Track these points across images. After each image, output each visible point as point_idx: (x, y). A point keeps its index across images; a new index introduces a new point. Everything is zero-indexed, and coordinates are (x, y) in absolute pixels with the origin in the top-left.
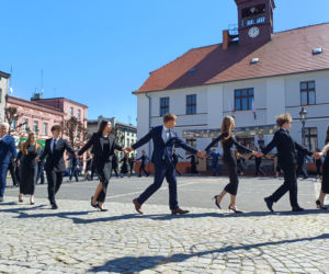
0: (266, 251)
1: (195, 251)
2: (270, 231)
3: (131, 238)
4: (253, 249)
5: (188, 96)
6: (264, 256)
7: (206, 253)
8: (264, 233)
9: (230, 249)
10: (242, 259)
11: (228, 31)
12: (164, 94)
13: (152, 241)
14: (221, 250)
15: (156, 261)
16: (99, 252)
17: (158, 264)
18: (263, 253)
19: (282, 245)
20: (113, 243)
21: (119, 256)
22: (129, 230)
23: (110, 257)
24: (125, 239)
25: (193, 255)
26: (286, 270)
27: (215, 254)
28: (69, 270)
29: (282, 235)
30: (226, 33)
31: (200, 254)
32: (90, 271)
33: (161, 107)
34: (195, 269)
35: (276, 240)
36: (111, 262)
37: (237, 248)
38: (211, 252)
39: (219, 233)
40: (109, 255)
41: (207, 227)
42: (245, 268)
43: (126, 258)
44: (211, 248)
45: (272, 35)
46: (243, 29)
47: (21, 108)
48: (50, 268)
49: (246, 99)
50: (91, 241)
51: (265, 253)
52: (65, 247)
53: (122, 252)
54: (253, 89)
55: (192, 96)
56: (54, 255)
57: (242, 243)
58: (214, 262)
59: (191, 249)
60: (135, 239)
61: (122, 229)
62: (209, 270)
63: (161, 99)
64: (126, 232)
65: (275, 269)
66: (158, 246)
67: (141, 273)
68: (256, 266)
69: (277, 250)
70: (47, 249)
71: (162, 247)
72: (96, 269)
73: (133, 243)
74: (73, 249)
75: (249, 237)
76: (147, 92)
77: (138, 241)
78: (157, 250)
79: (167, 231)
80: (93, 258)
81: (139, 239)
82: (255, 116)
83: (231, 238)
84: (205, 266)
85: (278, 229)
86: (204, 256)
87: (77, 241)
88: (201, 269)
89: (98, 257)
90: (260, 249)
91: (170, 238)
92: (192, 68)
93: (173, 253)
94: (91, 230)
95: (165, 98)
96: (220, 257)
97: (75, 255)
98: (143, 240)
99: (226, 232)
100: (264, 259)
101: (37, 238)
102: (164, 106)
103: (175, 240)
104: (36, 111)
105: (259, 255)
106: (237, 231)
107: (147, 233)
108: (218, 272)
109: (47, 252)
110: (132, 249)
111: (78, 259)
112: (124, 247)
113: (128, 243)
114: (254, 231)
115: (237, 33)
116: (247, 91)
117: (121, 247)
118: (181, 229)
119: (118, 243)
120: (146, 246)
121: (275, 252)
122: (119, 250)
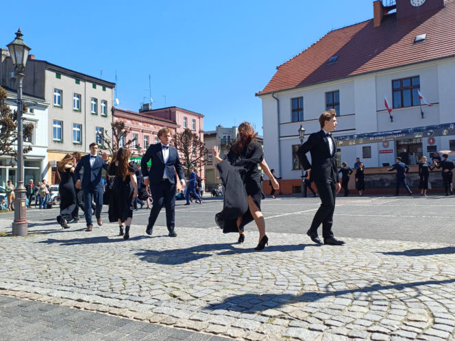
0: (424, 292)
1: (331, 289)
2: (434, 266)
3: (255, 273)
4: (407, 289)
5: (327, 94)
6: (422, 298)
7: (345, 292)
8: (426, 269)
9: (377, 288)
10: (391, 300)
11: (380, 2)
12: (296, 93)
13: (279, 277)
14: (365, 290)
15: (283, 300)
16: (217, 287)
17: (285, 303)
18: (420, 294)
19: (449, 285)
20: (234, 278)
21: (240, 293)
22: (252, 263)
23: (229, 293)
24: (247, 274)
25: (328, 294)
26: (449, 316)
27: (357, 294)
28: (183, 306)
29: (451, 272)
30: (378, 4)
31: (337, 294)
32: (206, 308)
33: (293, 111)
34: (330, 311)
35: (441, 279)
36: (229, 298)
37: (387, 288)
38: (352, 291)
39: (365, 268)
40: (228, 292)
41: (350, 261)
42: (393, 311)
43: (246, 295)
44: (352, 287)
47: (129, 122)
48: (163, 304)
49: (409, 91)
50: (209, 275)
51: (423, 295)
52: (180, 281)
53: (243, 288)
54: (418, 76)
55: (333, 92)
56: (168, 290)
57: (393, 281)
58: (354, 303)
59: (326, 287)
60: (259, 274)
61: (245, 262)
62: (347, 313)
63: (293, 100)
64: (249, 265)
65: (435, 314)
66: (286, 283)
67: (264, 313)
68: (410, 310)
69: (441, 291)
70: (161, 283)
71: (290, 284)
72: (213, 307)
73: (256, 278)
74: (189, 284)
75: (404, 274)
76: (274, 92)
77: (262, 277)
78: (285, 288)
79: (299, 264)
80: (210, 294)
81: (264, 274)
82: (422, 114)
83: (380, 274)
84: (343, 308)
85: (446, 265)
86: (343, 295)
87: (192, 275)
88: (337, 311)
89: (216, 294)
90: (417, 290)
91: (302, 273)
92: (333, 56)
93: (304, 292)
94: (209, 263)
95: (298, 98)
96: (362, 298)
97: (191, 291)
98: (269, 275)
99: (374, 267)
100: (421, 301)
101: (150, 270)
102: (297, 109)
103: (308, 275)
104: (146, 124)
105: (415, 297)
106: (389, 266)
107: (274, 268)
108: (358, 315)
109: (162, 287)
110: (255, 285)
111: (194, 295)
112: (246, 283)
113: (251, 278)
114: (412, 267)
115: (395, 3)
116: (409, 81)
117: (243, 283)
118: (316, 263)
119: (239, 279)
120: (272, 282)
121: (437, 294)
122: (239, 286)
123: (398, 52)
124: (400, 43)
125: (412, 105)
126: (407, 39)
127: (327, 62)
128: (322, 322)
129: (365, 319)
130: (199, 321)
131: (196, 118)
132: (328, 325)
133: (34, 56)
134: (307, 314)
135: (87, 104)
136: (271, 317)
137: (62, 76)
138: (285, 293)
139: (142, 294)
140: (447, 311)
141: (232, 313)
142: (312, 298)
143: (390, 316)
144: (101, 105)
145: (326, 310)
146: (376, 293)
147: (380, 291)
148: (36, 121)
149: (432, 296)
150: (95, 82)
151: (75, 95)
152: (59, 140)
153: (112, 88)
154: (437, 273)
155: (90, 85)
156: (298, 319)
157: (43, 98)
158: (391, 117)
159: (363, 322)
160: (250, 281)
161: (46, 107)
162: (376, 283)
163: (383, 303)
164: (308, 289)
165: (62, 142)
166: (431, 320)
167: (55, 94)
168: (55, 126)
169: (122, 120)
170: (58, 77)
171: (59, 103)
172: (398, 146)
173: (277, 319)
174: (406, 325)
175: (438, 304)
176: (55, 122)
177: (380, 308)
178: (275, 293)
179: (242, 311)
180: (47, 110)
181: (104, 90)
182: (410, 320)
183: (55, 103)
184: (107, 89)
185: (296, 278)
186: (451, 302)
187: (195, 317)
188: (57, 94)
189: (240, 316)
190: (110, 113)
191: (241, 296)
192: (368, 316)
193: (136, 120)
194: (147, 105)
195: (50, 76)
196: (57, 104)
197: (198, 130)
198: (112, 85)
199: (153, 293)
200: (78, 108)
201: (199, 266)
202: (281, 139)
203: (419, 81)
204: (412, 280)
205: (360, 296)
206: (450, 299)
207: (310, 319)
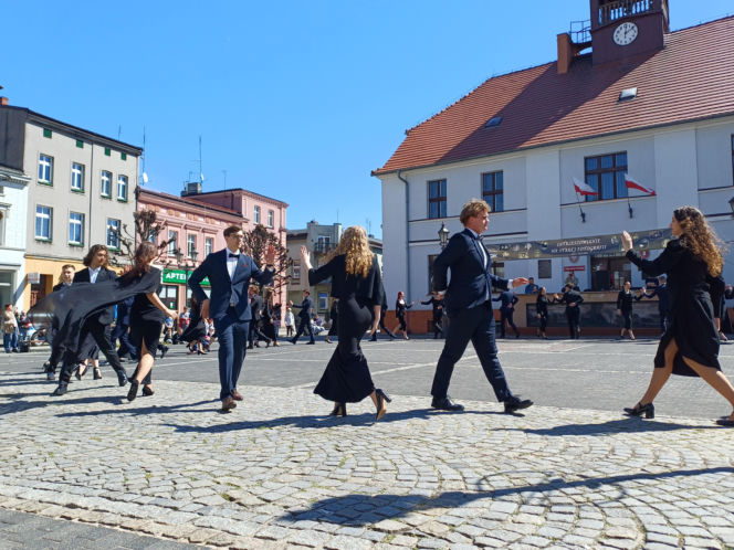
0: (631, 492)
1: (486, 487)
2: (647, 451)
3: (364, 460)
4: (605, 487)
5: (485, 175)
6: (628, 501)
7: (508, 492)
8: (634, 454)
9: (557, 484)
10: (579, 505)
11: (568, 36)
12: (436, 173)
13: (404, 468)
14: (539, 488)
15: (409, 504)
16: (302, 484)
17: (411, 510)
18: (624, 494)
19: (670, 480)
20: (329, 469)
21: (339, 494)
22: (361, 445)
23: (321, 494)
24: (352, 462)
25: (481, 494)
26: (669, 530)
27: (526, 494)
28: (245, 515)
29: (672, 460)
30: (564, 39)
31: (495, 494)
32: (284, 518)
33: (431, 201)
34: (482, 523)
35: (657, 470)
36: (320, 502)
37: (573, 484)
38: (519, 491)
39: (539, 453)
40: (320, 491)
42: (582, 523)
43: (349, 497)
44: (519, 483)
45: (667, 38)
46: (602, 29)
47: (164, 211)
48: (212, 511)
49: (611, 176)
50: (289, 464)
51: (629, 496)
52: (241, 474)
53: (345, 485)
54: (625, 153)
55: (493, 174)
56: (221, 489)
57: (584, 474)
58: (521, 510)
59: (478, 484)
60: (372, 463)
61: (347, 442)
62: (510, 526)
63: (430, 183)
64: (355, 448)
65: (647, 527)
66: (414, 478)
67: (378, 525)
68: (608, 519)
69: (657, 490)
70: (209, 477)
71: (421, 479)
72: (295, 516)
73: (367, 469)
74: (256, 478)
75: (601, 463)
76: (400, 171)
77: (376, 467)
78: (412, 484)
79: (436, 447)
80: (290, 496)
81: (379, 463)
82: (631, 211)
83: (564, 464)
84: (503, 517)
85: (665, 448)
86: (504, 497)
87: (262, 464)
88: (495, 523)
89: (299, 495)
90: (620, 488)
91: (440, 462)
92: (494, 117)
93: (442, 491)
94: (289, 443)
95: (438, 182)
96: (535, 502)
97: (259, 490)
98: (387, 464)
99: (555, 451)
100: (626, 506)
101: (191, 456)
102: (437, 198)
103: (449, 465)
104: (192, 216)
105: (617, 500)
106: (578, 451)
107: (395, 452)
108: (529, 529)
109: (210, 483)
110: (364, 481)
111: (263, 497)
112: (349, 477)
113: (358, 469)
114: (612, 451)
115: (589, 39)
116: (611, 159)
117: (344, 477)
118: (462, 444)
119: (339, 470)
120: (391, 475)
121: (651, 494)
122: (339, 483)
123: (594, 114)
124: (598, 100)
125: (615, 197)
126: (608, 95)
127: (485, 126)
128: (470, 541)
129: (538, 536)
130: (272, 539)
131: (275, 208)
132: (480, 545)
133: (7, 99)
134: (447, 528)
135: (95, 181)
136: (389, 532)
137: (54, 134)
138: (412, 493)
139: (177, 495)
140: (665, 522)
141: (326, 526)
142: (455, 502)
143: (578, 531)
144: (117, 183)
145: (477, 521)
146: (556, 492)
147: (563, 490)
148: (7, 206)
149: (642, 498)
150: (109, 145)
151: (75, 165)
152: (45, 238)
153: (136, 155)
154: (651, 461)
155: (99, 150)
156: (433, 536)
157: (20, 169)
158: (583, 215)
159: (535, 540)
160: (356, 474)
161: (25, 184)
162: (557, 477)
163: (568, 509)
164: (450, 487)
165: (50, 242)
166: (641, 536)
167: (41, 162)
168: (39, 215)
169: (153, 208)
170: (48, 134)
171: (47, 178)
172: (593, 260)
173: (398, 536)
174: (602, 544)
175: (652, 511)
176: (39, 209)
177: (563, 517)
178: (396, 493)
179: (341, 523)
180: (26, 188)
181: (124, 158)
182: (609, 537)
183: (41, 177)
184: (128, 157)
185: (431, 468)
186: (672, 507)
187: (264, 533)
188: (45, 164)
189: (339, 532)
190: (132, 197)
191: (341, 498)
192: (543, 531)
193: (175, 209)
194: (195, 185)
195: (33, 133)
196: (43, 180)
197: (277, 227)
198: (137, 152)
199: (195, 493)
200: (80, 186)
201: (273, 450)
202: (411, 244)
203: (626, 161)
204: (613, 472)
205: (532, 497)
206: (671, 503)
207: (451, 536)
